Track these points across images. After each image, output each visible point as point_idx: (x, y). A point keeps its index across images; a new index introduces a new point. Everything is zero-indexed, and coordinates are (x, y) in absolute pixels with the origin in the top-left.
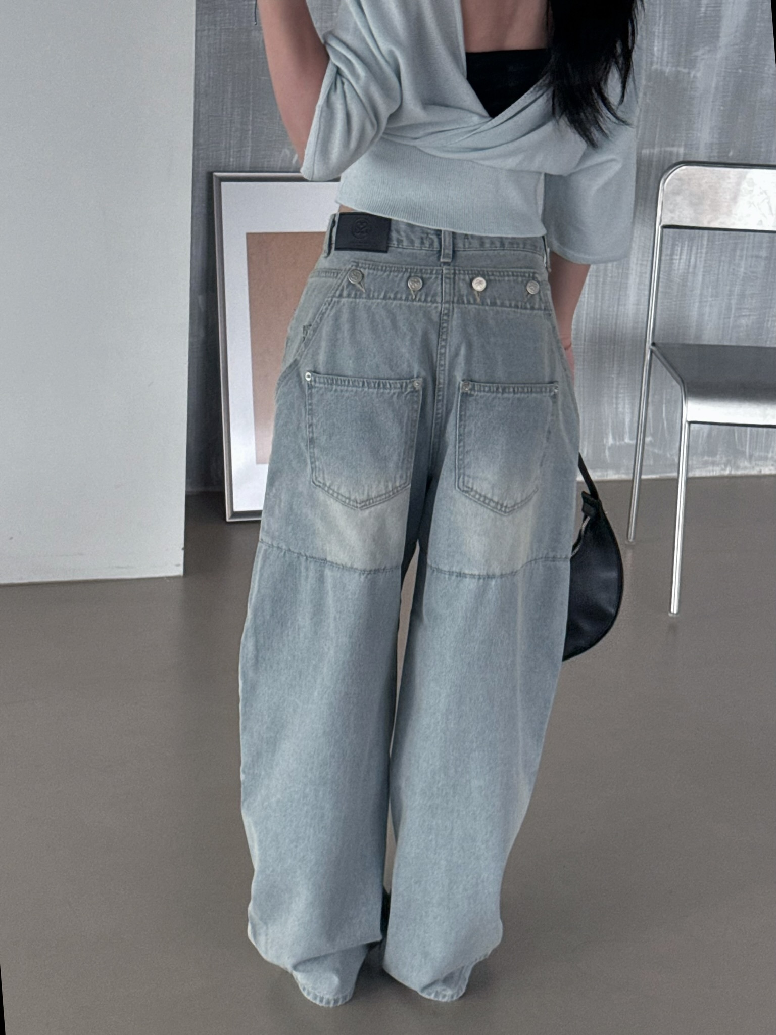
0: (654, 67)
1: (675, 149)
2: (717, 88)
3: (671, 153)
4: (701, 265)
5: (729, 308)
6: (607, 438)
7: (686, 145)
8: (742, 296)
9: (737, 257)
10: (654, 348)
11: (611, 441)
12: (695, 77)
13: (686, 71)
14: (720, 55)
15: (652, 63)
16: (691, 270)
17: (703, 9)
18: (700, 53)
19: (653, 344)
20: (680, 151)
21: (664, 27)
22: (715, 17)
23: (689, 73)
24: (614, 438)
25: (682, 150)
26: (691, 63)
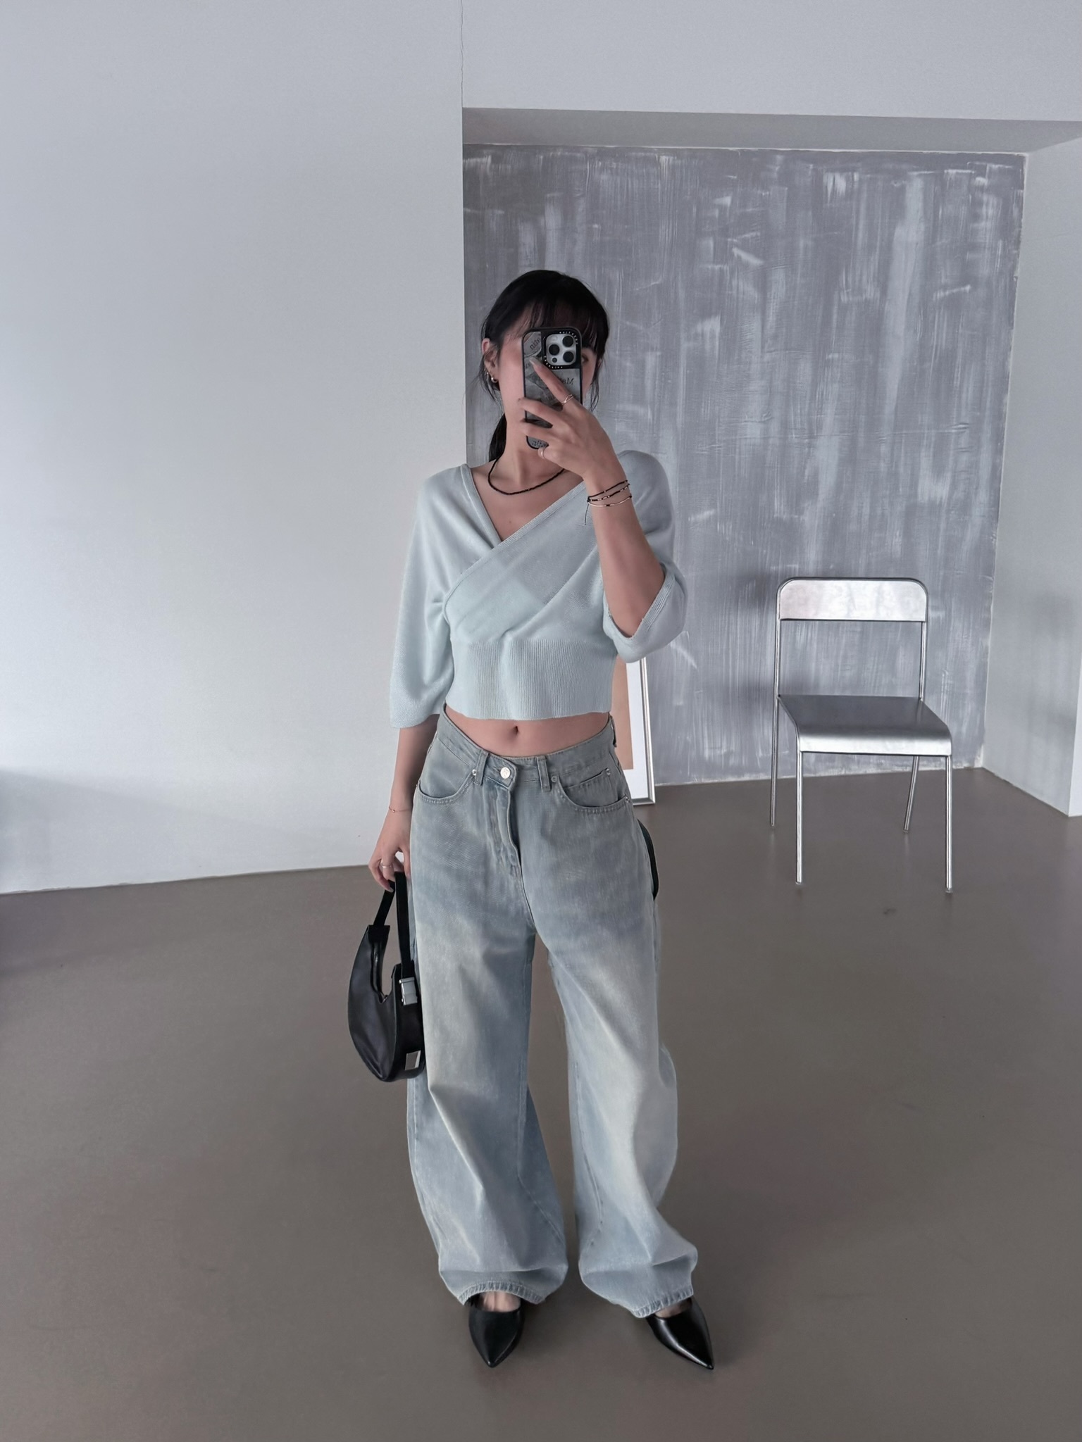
0: (775, 516)
1: (793, 566)
2: (818, 526)
3: (790, 568)
4: (815, 638)
5: (837, 665)
6: (758, 752)
7: (800, 563)
8: (845, 657)
9: (840, 632)
10: (780, 699)
11: (760, 754)
12: (804, 520)
13: (796, 516)
14: (820, 504)
15: (774, 513)
16: (808, 641)
17: (806, 478)
18: (806, 505)
19: (779, 696)
20: (795, 567)
21: (780, 491)
22: (815, 482)
23: (799, 518)
24: (763, 752)
25: (797, 566)
26: (800, 512)
